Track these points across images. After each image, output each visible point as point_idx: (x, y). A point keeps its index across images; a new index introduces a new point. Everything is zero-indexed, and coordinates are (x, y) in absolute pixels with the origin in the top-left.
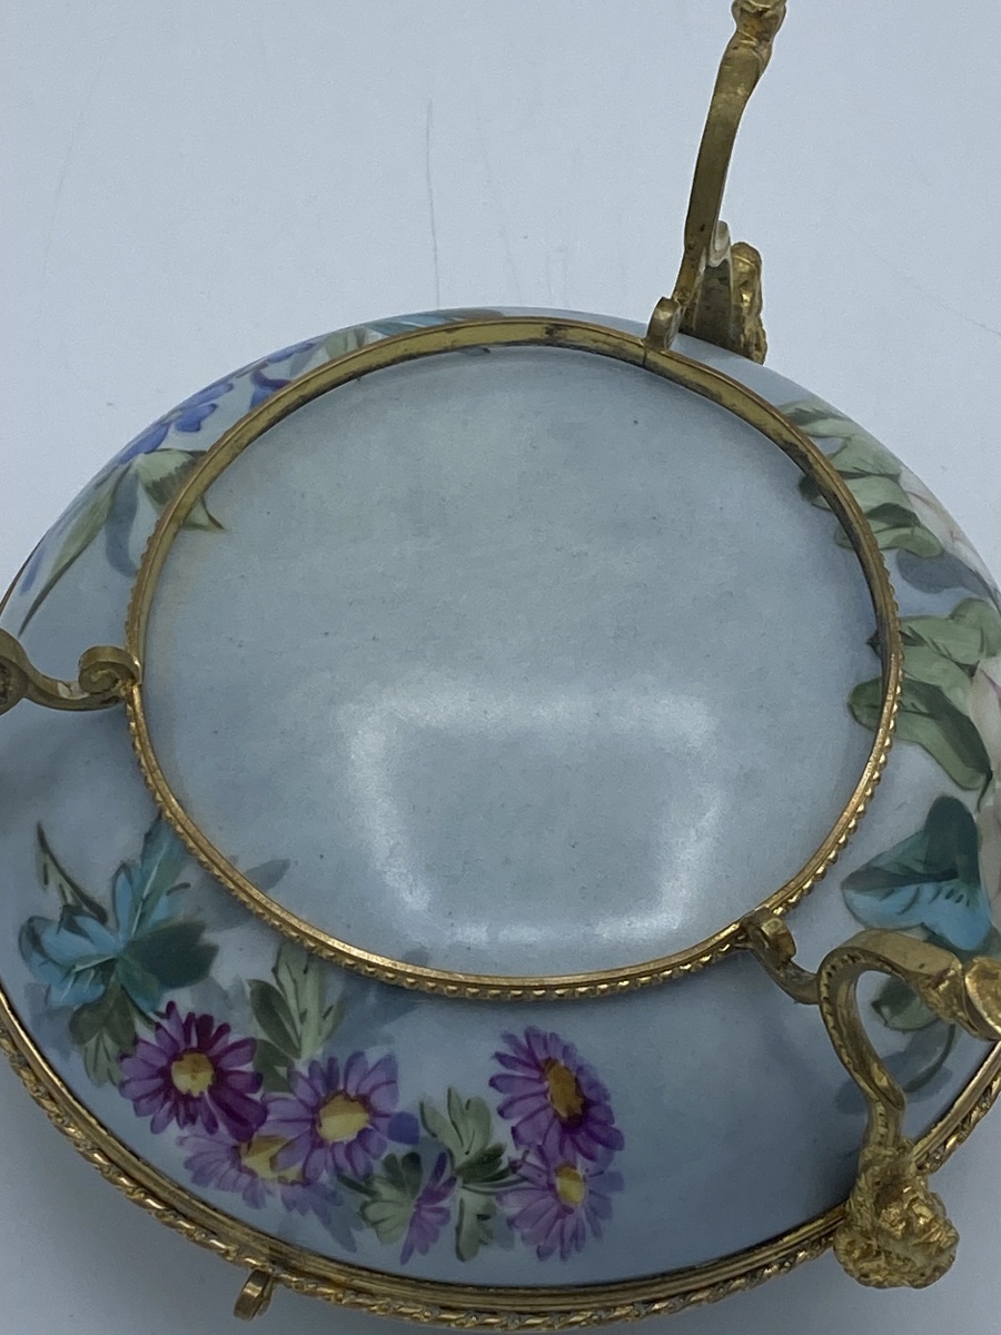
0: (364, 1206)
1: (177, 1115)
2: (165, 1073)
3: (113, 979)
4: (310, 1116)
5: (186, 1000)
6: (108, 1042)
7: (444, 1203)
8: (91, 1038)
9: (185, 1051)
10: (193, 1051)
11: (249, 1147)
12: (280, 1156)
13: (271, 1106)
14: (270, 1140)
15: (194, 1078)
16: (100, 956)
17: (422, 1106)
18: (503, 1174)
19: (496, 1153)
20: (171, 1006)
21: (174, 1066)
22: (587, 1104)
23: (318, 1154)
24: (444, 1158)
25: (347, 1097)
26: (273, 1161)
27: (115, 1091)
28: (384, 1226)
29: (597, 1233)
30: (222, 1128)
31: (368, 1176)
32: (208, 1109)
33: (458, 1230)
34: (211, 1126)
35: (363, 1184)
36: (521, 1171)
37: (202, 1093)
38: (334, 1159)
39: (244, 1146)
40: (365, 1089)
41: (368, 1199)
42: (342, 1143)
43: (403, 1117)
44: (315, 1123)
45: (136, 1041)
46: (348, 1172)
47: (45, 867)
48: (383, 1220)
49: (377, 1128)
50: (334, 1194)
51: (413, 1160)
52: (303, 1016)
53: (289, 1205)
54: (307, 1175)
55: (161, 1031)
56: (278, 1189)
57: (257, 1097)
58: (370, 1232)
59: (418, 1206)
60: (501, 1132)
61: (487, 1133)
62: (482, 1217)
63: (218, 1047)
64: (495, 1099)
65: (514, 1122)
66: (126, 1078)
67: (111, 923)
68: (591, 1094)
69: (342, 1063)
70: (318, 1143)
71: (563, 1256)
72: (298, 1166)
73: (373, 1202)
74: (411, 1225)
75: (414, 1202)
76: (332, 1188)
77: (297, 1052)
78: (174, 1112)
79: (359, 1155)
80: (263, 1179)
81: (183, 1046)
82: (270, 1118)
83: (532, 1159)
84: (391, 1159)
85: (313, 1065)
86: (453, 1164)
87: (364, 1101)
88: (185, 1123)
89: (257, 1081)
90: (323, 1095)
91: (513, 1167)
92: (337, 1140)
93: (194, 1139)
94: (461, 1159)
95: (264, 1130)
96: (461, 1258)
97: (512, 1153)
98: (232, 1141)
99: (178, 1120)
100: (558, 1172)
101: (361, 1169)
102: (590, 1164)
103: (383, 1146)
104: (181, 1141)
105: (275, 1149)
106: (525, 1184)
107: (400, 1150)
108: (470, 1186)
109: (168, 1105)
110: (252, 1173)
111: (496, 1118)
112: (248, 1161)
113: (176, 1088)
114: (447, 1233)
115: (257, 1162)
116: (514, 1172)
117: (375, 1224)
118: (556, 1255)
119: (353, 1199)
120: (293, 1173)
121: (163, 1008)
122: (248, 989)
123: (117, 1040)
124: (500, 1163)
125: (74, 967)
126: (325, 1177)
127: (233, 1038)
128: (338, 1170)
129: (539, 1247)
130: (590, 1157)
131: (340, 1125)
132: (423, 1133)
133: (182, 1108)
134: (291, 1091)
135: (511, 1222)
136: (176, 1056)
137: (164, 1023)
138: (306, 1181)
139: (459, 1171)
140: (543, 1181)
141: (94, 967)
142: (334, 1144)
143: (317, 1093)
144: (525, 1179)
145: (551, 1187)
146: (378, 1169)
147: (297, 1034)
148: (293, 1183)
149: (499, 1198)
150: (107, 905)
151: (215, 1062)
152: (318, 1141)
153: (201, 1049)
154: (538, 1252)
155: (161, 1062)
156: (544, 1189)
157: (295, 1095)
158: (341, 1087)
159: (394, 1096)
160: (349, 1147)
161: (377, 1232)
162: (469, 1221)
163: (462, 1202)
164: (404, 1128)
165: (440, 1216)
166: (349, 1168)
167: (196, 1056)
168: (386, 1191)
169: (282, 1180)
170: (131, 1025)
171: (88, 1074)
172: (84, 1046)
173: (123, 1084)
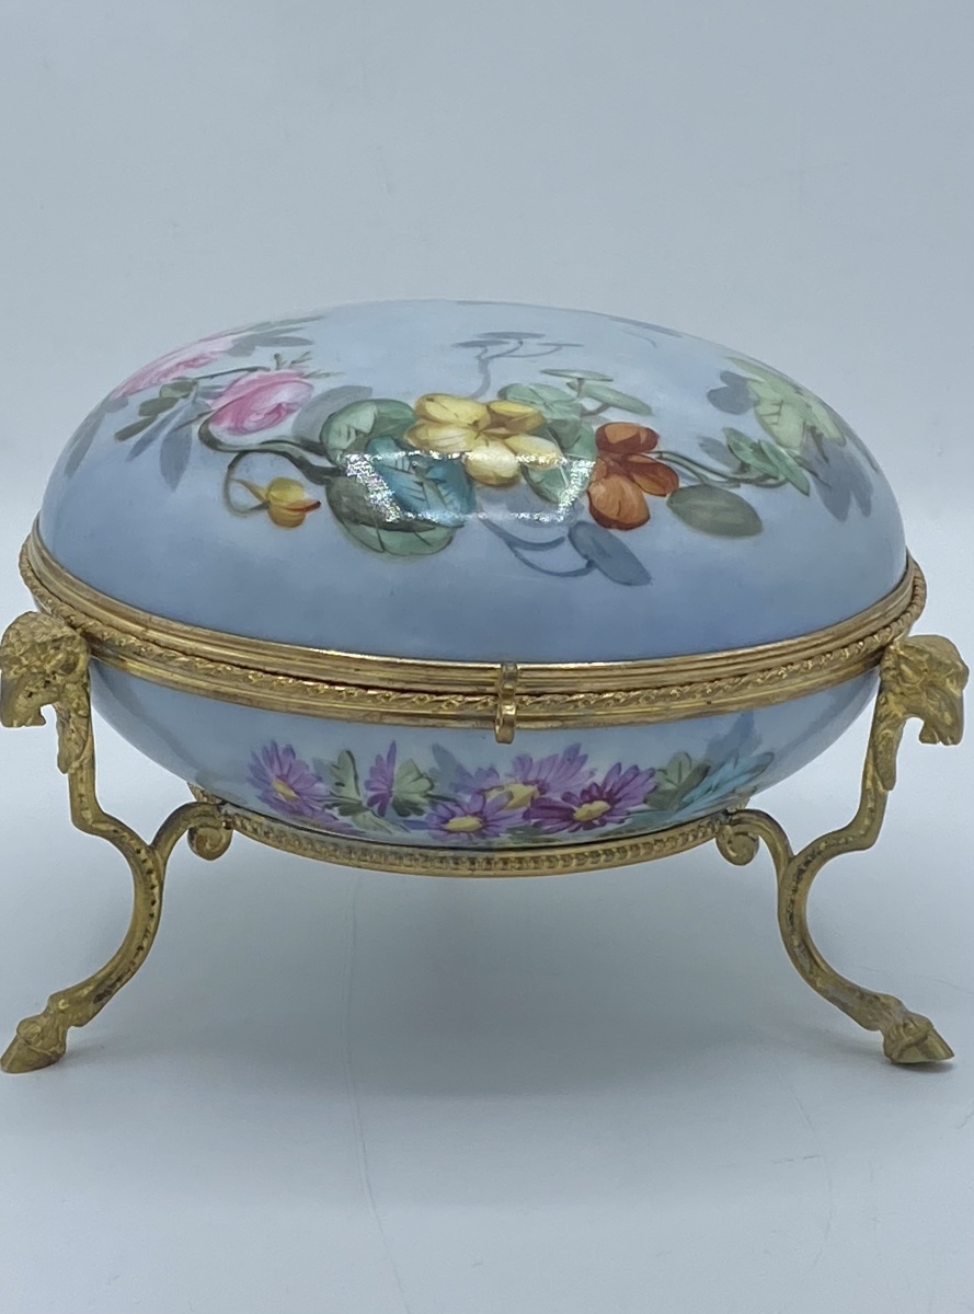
0: (432, 788)
1: (598, 787)
2: (614, 802)
4: (490, 823)
6: (669, 786)
7: (371, 793)
8: (688, 777)
9: (601, 816)
10: (595, 818)
11: (532, 798)
12: (506, 800)
13: (522, 820)
14: (516, 806)
15: (590, 810)
17: (408, 832)
18: (336, 804)
19: (343, 813)
21: (608, 807)
23: (476, 807)
24: (380, 814)
25: (465, 833)
26: (511, 796)
27: (658, 766)
28: (415, 775)
29: (255, 757)
30: (558, 798)
31: (433, 805)
32: (573, 803)
33: (356, 778)
34: (567, 797)
35: (436, 800)
36: (321, 804)
37: (580, 807)
38: (463, 809)
39: (537, 795)
40: (452, 836)
41: (430, 792)
42: (460, 817)
43: (420, 829)
44: (484, 821)
45: (645, 802)
46: (450, 804)
48: (417, 779)
49: (436, 824)
50: (457, 791)
51: (403, 814)
53: (492, 771)
54: (481, 797)
55: (626, 813)
56: (503, 779)
57: (535, 820)
58: (423, 768)
59: (391, 792)
60: (345, 819)
61: (354, 820)
62: (341, 784)
63: (575, 826)
65: (338, 822)
66: (649, 781)
71: (275, 745)
72: (488, 800)
73: (425, 792)
74: (392, 780)
75: (395, 794)
76: (460, 794)
78: (601, 788)
79: (444, 813)
80: (516, 783)
81: (604, 817)
82: (521, 815)
83: (318, 808)
84: (420, 814)
86: (373, 812)
87: (451, 833)
88: (591, 787)
89: (538, 825)
90: (484, 831)
91: (329, 807)
93: (580, 782)
94: (368, 813)
95: (523, 809)
96: (349, 753)
97: (333, 812)
98: (547, 795)
99: (597, 785)
100: (297, 799)
101: (439, 806)
102: (276, 797)
103: (429, 818)
104: (592, 774)
105: (512, 803)
106: (317, 798)
107: (415, 818)
108: (355, 802)
110: (527, 783)
112: (531, 789)
113: (604, 800)
114: (364, 775)
115: (522, 791)
116: (327, 804)
117: (421, 776)
118: (281, 748)
119: (441, 789)
120: (493, 795)
123: (666, 793)
124: (339, 810)
126: (467, 798)
127: (566, 831)
128: (458, 804)
129: (294, 757)
131: (465, 822)
132: (402, 824)
133: (595, 793)
134: (508, 828)
135: (319, 779)
136: (608, 812)
137: (624, 817)
138: (482, 792)
139: (367, 809)
140: (306, 797)
142: (465, 815)
143: (488, 831)
144: (319, 800)
145: (298, 793)
146: (427, 808)
148: (491, 789)
149: (333, 795)
151: (575, 821)
152: (478, 815)
154: (294, 755)
155: (619, 805)
156: (304, 793)
157: (505, 827)
160: (453, 816)
161: (418, 770)
162: (350, 782)
163: (358, 793)
164: (416, 825)
165: (373, 786)
166: (449, 806)
167: (591, 818)
168: (417, 798)
169: (500, 787)
170: (651, 805)
171: (687, 755)
172: (693, 768)
173: (652, 776)
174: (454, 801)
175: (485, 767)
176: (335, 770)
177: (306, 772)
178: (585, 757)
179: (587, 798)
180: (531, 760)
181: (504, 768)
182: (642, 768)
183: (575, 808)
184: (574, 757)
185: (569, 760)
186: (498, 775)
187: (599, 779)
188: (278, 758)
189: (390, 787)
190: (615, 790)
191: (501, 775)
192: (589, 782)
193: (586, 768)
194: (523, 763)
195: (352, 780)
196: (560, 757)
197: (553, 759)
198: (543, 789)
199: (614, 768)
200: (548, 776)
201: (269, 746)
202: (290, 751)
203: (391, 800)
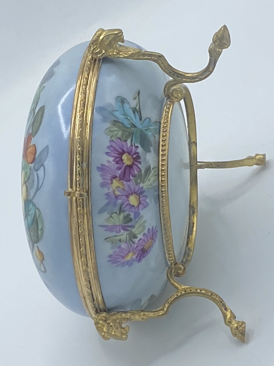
0: (116, 213)
1: (115, 159)
2: (124, 152)
3: (133, 129)
4: (133, 192)
5: (140, 150)
6: (120, 133)
7: (122, 231)
8: (117, 128)
9: (131, 155)
10: (133, 157)
11: (119, 180)
12: (120, 189)
13: (131, 182)
14: (123, 185)
15: (127, 160)
16: (134, 123)
17: (142, 216)
18: (131, 240)
19: (135, 237)
20: (137, 147)
21: (127, 154)
22: (147, 251)
23: (124, 198)
24: (133, 227)
25: (139, 199)
26: (118, 187)
27: (109, 139)
28: (111, 219)
29: (117, 266)
30: (120, 171)
31: (124, 211)
32: (123, 166)
33: (115, 236)
34: (119, 169)
35: (122, 210)
36: (133, 245)
37: (125, 163)
38: (125, 202)
39: (118, 179)
40: (142, 202)
41: (118, 213)
42: (130, 202)
43: (139, 213)
44: (132, 194)
45: (126, 141)
46: (123, 206)
47: (136, 97)
49: (135, 209)
50: (117, 205)
51: (131, 220)
52: (149, 180)
53: (107, 194)
54: (119, 197)
55: (131, 147)
56: (111, 190)
57: (131, 177)
58: (108, 216)
59: (120, 225)
60: (140, 236)
61: (140, 233)
62: (120, 240)
63: (136, 163)
64: (146, 231)
65: (142, 238)
66: (115, 141)
67: (142, 122)
68: (148, 251)
69: (145, 194)
70: (127, 197)
71: (109, 261)
72: (120, 194)
73: (118, 215)
74: (114, 225)
75: (121, 224)
76: (118, 204)
77: (143, 183)
78: (116, 158)
79: (128, 207)
80: (112, 186)
81: (132, 154)
82: (128, 183)
83: (136, 245)
84: (130, 215)
85: (142, 188)
86: (132, 229)
87: (140, 203)
88: (115, 161)
89: (134, 176)
90: (138, 193)
91: (134, 242)
92: (130, 201)
93: (112, 165)
94: (133, 230)
95: (125, 182)
96: (105, 239)
97: (136, 241)
98: (118, 175)
99: (114, 159)
100: (134, 252)
101: (125, 209)
102: (135, 258)
103: (132, 212)
104: (109, 162)
105: (121, 186)
106: (130, 246)
107: (132, 216)
108: (128, 235)
109: (116, 155)
110: (112, 183)
111: (142, 234)
112: (114, 181)
113: (122, 156)
114: (114, 234)
115: (116, 183)
116: (132, 243)
117: (111, 217)
118: (110, 259)
119: (117, 209)
120: (117, 193)
121: (136, 145)
122: (148, 164)
123: (122, 135)
124: (134, 239)
125: (128, 116)
126: (120, 201)
127: (139, 166)
128: (123, 203)
129: (112, 255)
130: (137, 257)
131: (133, 200)
132: (137, 219)
133: (118, 159)
134: (136, 185)
135: (119, 247)
136: (129, 153)
137: (134, 147)
138: (117, 197)
139: (131, 231)
140: (131, 250)
141: (132, 122)
142: (129, 200)
143: (138, 192)
144: (131, 246)
145: (130, 252)
146: (126, 213)
147: (146, 180)
148: (114, 194)
149: (126, 242)
150: (143, 119)
151: (133, 164)
152: (128, 196)
153: (134, 159)
154: (111, 255)
155: (126, 150)
156: (129, 250)
157: (136, 186)
158: (141, 196)
159: (143, 209)
160: (130, 204)
161: (109, 218)
162: (118, 238)
163: (123, 235)
164: (137, 215)
165: (119, 231)
166: (124, 206)
167: (132, 158)
168: (121, 217)
169: (114, 191)
170: (128, 138)
171: (106, 130)
172: (113, 126)
173: (113, 141)
174: (121, 205)
175: (106, 197)
176: (114, 243)
177: (118, 251)
178: (102, 165)
179: (121, 162)
180: (102, 182)
181: (106, 190)
182: (109, 145)
183: (125, 165)
184: (102, 169)
185: (102, 170)
186: (108, 193)
187: (111, 159)
188: (115, 259)
189: (117, 226)
190: (118, 153)
191: (109, 191)
192: (113, 163)
193: (106, 164)
194: (103, 185)
195: (116, 237)
196: (101, 173)
197: (102, 175)
198: (115, 177)
199: (107, 155)
200: (109, 176)
201: (110, 263)
202: (110, 256)
203: (123, 224)
